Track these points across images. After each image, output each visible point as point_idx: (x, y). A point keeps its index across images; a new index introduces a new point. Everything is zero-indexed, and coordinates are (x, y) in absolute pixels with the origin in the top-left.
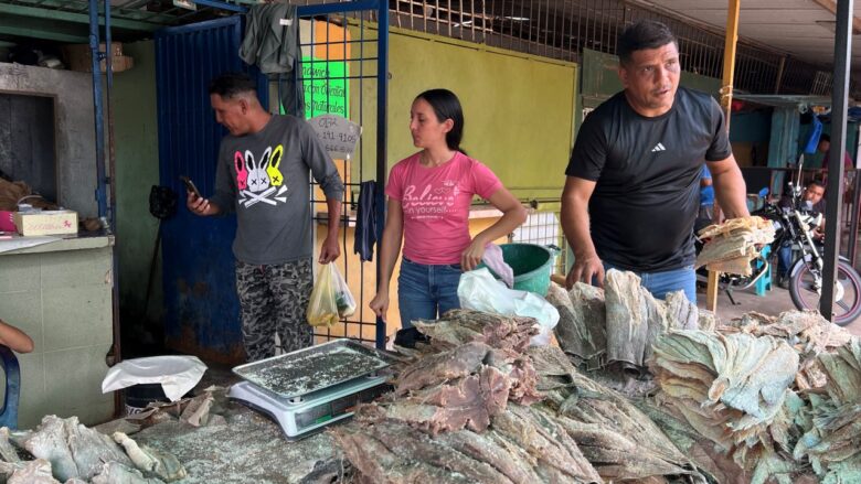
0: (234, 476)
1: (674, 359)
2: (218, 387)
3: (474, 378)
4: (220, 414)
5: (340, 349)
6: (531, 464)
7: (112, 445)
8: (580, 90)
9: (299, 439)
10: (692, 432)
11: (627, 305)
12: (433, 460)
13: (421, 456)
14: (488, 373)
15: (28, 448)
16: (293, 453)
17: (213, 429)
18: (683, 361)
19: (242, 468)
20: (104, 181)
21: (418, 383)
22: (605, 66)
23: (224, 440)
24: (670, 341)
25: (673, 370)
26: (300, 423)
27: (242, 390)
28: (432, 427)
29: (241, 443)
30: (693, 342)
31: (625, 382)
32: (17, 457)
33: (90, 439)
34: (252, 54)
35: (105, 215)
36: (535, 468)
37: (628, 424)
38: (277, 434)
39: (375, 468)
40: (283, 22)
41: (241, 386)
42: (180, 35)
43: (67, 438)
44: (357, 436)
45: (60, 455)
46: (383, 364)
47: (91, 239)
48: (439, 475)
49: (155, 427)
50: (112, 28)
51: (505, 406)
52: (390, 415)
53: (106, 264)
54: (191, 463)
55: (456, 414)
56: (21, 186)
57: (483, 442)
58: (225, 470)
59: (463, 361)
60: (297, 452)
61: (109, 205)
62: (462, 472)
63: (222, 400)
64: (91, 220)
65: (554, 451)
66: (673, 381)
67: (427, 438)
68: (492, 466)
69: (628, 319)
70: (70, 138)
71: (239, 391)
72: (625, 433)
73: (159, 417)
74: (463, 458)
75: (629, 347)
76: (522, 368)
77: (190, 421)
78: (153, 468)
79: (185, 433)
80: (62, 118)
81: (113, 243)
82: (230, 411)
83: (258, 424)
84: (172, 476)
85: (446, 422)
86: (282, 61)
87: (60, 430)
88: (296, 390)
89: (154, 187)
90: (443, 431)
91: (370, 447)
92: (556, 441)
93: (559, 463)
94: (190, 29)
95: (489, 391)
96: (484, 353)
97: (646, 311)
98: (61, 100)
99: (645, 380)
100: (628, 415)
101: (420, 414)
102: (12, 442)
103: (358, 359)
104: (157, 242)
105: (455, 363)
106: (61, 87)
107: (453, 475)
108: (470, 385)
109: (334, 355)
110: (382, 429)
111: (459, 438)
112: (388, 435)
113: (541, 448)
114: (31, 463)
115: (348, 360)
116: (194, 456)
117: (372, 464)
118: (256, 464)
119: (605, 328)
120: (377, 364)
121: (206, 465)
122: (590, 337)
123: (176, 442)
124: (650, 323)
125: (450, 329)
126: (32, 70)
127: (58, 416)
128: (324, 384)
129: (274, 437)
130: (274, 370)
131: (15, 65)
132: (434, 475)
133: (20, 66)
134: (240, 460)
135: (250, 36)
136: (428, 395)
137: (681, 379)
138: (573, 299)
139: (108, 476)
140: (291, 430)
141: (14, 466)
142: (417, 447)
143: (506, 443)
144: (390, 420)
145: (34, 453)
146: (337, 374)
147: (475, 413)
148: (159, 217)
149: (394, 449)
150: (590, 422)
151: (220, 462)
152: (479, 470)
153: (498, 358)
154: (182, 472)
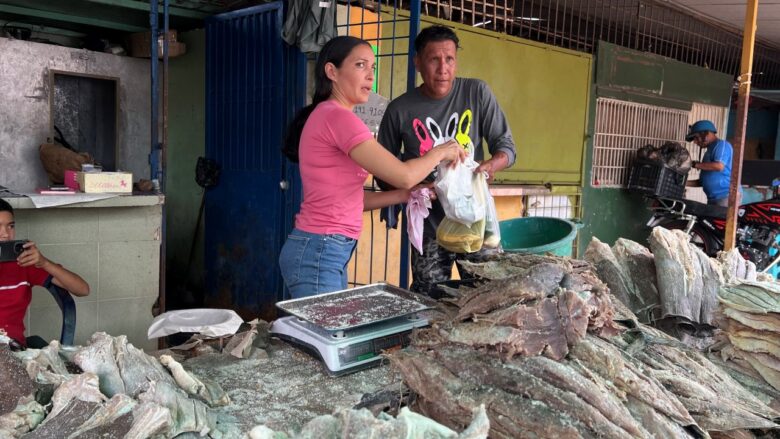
0: (278, 406)
1: (747, 309)
2: (261, 321)
3: (553, 300)
4: (263, 348)
5: (379, 293)
6: (620, 398)
7: (159, 367)
8: (595, 80)
9: (342, 374)
10: (769, 388)
11: (678, 259)
12: (509, 386)
13: (495, 381)
14: (567, 297)
15: (77, 361)
16: (336, 388)
17: (256, 362)
18: (760, 310)
19: (285, 399)
20: (157, 147)
21: (484, 306)
22: (619, 58)
23: (267, 372)
24: (738, 291)
25: (744, 321)
26: (343, 359)
27: (285, 326)
28: (506, 352)
29: (284, 376)
30: (768, 292)
31: (680, 338)
32: (65, 371)
33: (137, 358)
34: (293, 35)
35: (156, 178)
36: (624, 402)
37: (704, 373)
38: (318, 369)
39: (440, 393)
40: (322, 4)
41: (285, 322)
42: (228, 21)
43: (115, 355)
44: (417, 359)
45: (108, 371)
46: (423, 307)
47: (144, 197)
48: (517, 402)
49: (198, 358)
50: (171, 16)
51: (584, 334)
52: (452, 338)
53: (156, 221)
54: (234, 392)
55: (534, 337)
56: (85, 157)
57: (564, 370)
58: (268, 400)
59: (539, 282)
60: (340, 387)
61: (160, 169)
62: (544, 400)
63: (264, 335)
64: (145, 181)
65: (645, 386)
66: (743, 334)
67: (500, 362)
68: (579, 396)
69: (681, 274)
70: (129, 116)
71: (281, 326)
72: (701, 383)
73: (203, 350)
74: (544, 385)
75: (685, 302)
76: (600, 297)
77: (233, 353)
78: (198, 392)
79: (227, 364)
80: (122, 98)
81: (163, 202)
82: (272, 347)
83: (299, 359)
84: (216, 402)
85: (523, 345)
86: (320, 41)
87: (109, 346)
88: (339, 325)
89: (200, 158)
90: (518, 355)
91: (434, 372)
92: (644, 376)
93: (653, 399)
94: (237, 15)
95: (568, 317)
96: (561, 276)
97: (699, 266)
98: (123, 83)
99: (703, 337)
100: (702, 365)
101: (492, 335)
102: (62, 356)
103: (398, 302)
104: (201, 209)
105: (531, 284)
106: (123, 71)
107: (534, 403)
108: (548, 307)
109: (373, 297)
110: (445, 353)
111: (537, 364)
112: (452, 358)
113: (631, 382)
114: (79, 376)
115: (388, 302)
116: (237, 384)
117: (437, 389)
118: (299, 396)
119: (656, 283)
120: (417, 306)
121: (249, 394)
122: (638, 292)
123: (219, 372)
124: (705, 280)
125: (500, 269)
126: (99, 56)
127: (107, 333)
128: (367, 321)
129: (316, 372)
130: (315, 308)
131: (84, 51)
132: (511, 403)
133: (89, 52)
134: (283, 391)
135: (291, 18)
136: (500, 316)
137: (754, 331)
138: (617, 254)
139: (154, 394)
140: (334, 364)
141: (62, 378)
142: (489, 371)
143: (591, 374)
144: (453, 344)
145: (83, 367)
146: (379, 313)
147: (553, 339)
148: (203, 186)
149: (460, 374)
150: (660, 369)
151: (263, 392)
152: (564, 399)
153: (575, 282)
154: (226, 399)
